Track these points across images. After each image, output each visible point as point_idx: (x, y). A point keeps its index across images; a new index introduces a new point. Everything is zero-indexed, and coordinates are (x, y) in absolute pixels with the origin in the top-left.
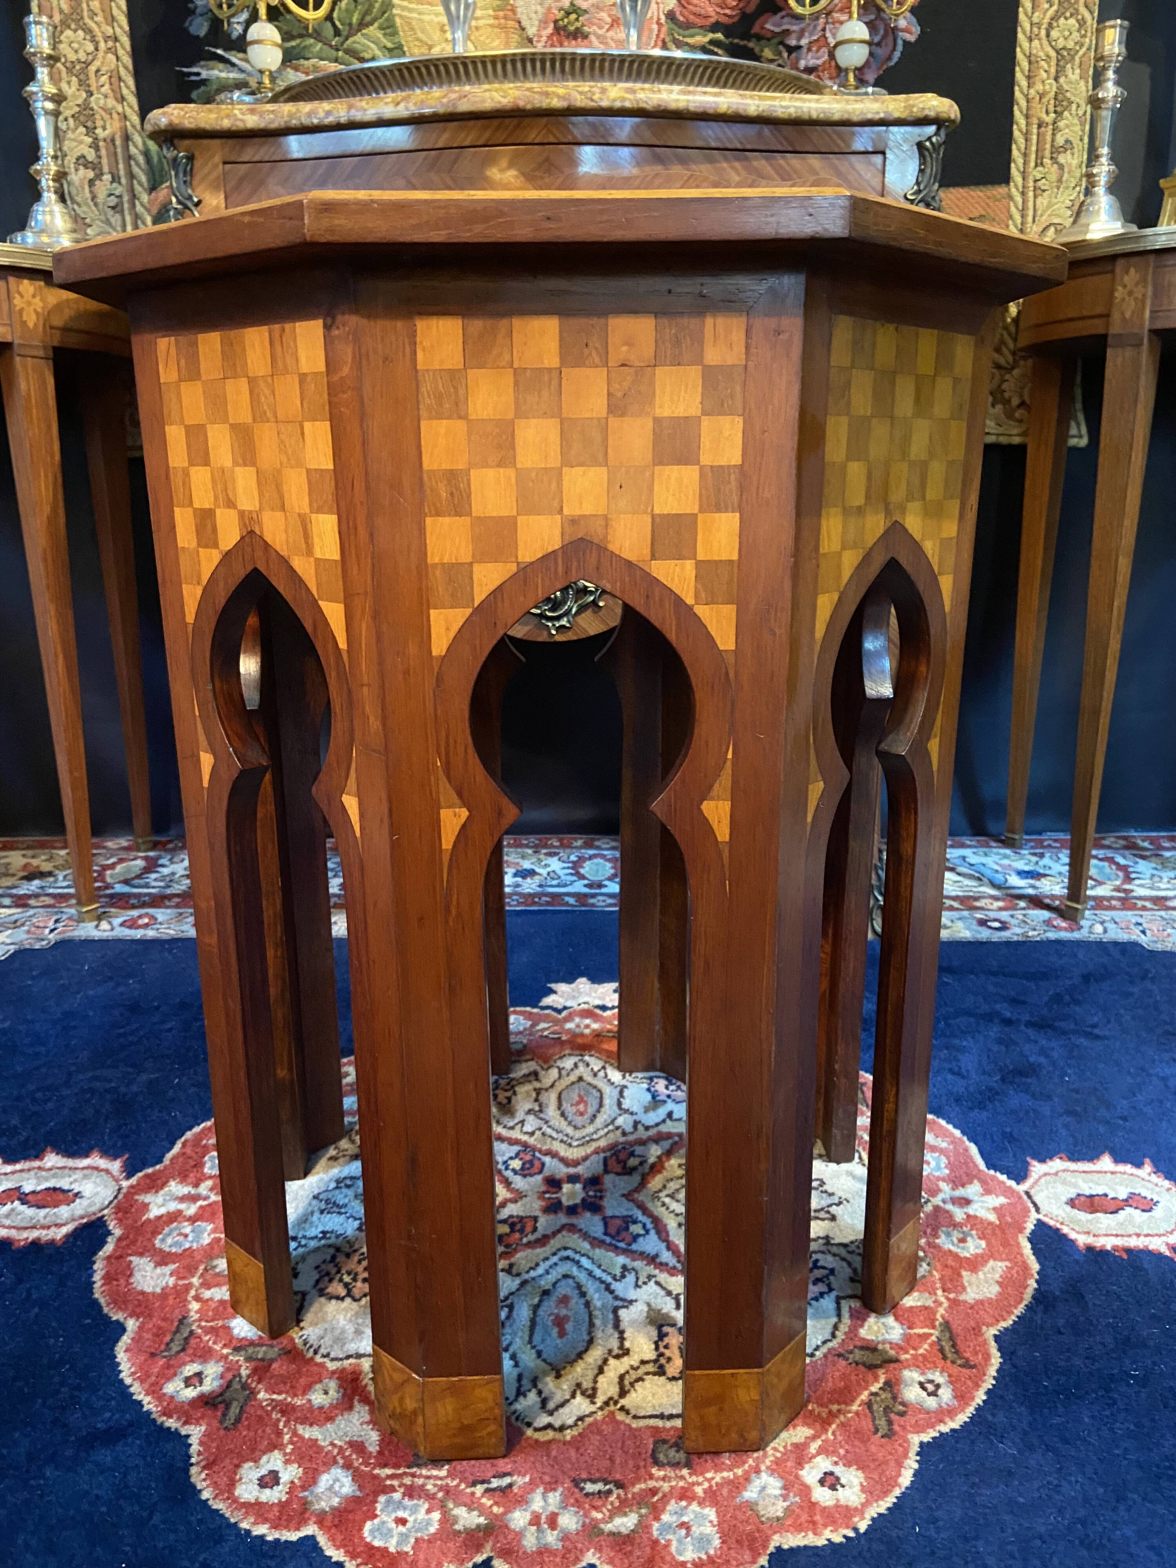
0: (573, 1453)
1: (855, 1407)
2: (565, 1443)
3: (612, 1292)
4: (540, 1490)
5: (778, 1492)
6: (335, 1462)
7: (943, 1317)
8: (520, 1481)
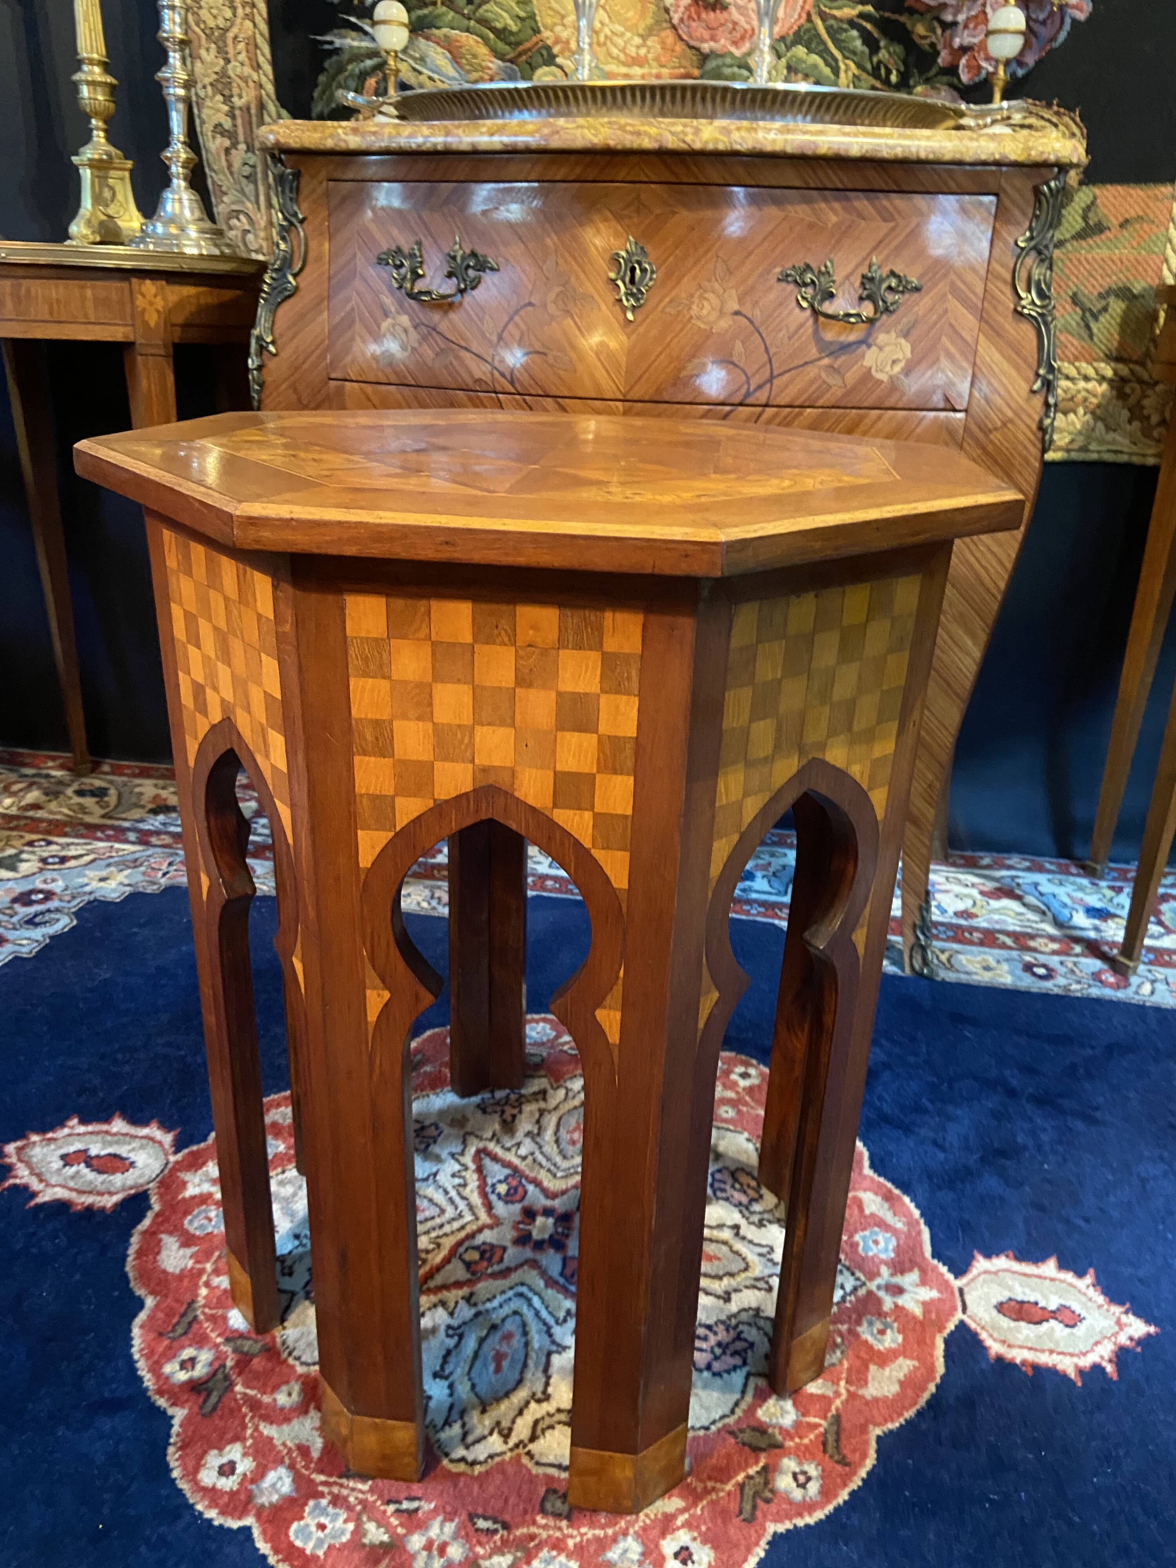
0: (476, 1489)
1: (729, 1487)
2: (472, 1477)
3: (551, 1336)
4: (440, 1518)
5: (636, 1557)
6: (282, 1462)
7: (837, 1409)
8: (427, 1506)
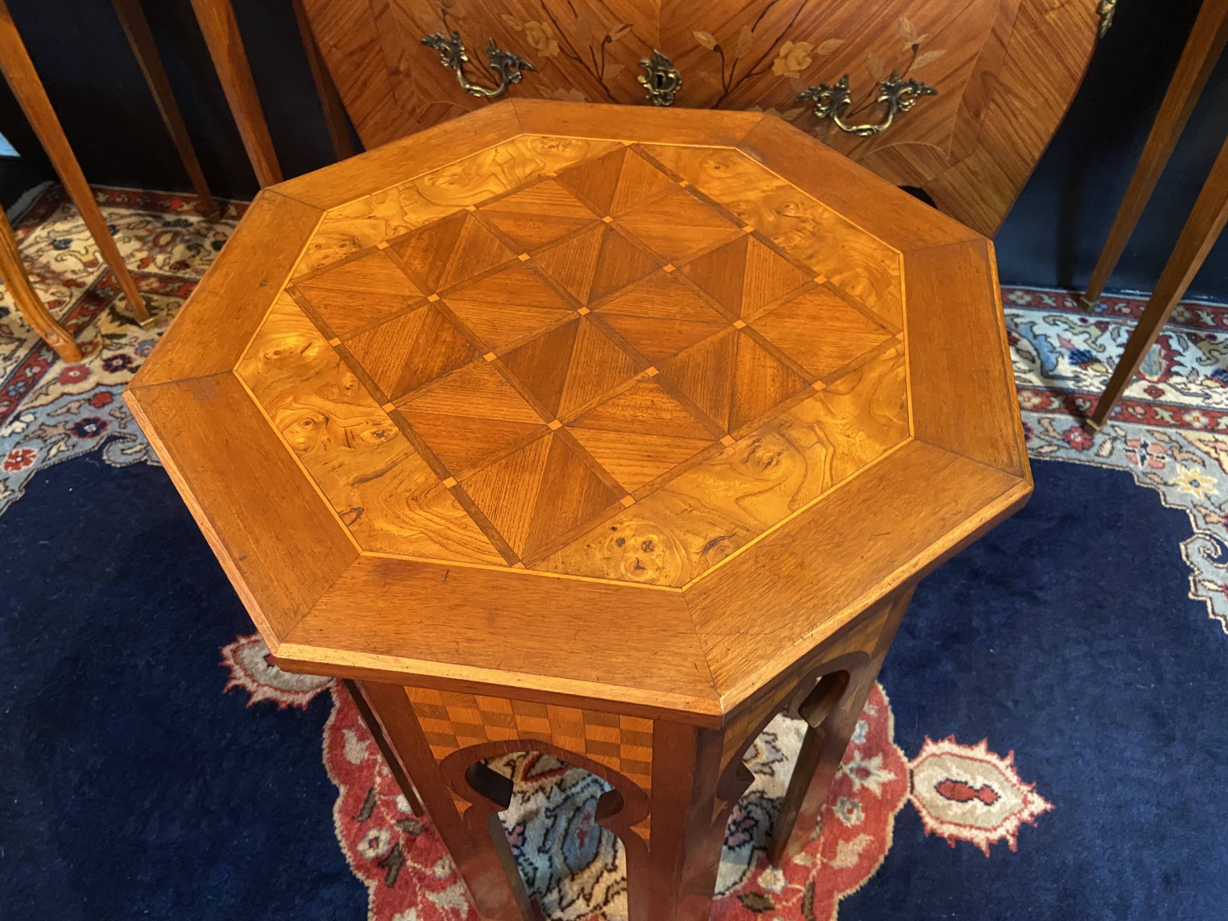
7: (814, 878)
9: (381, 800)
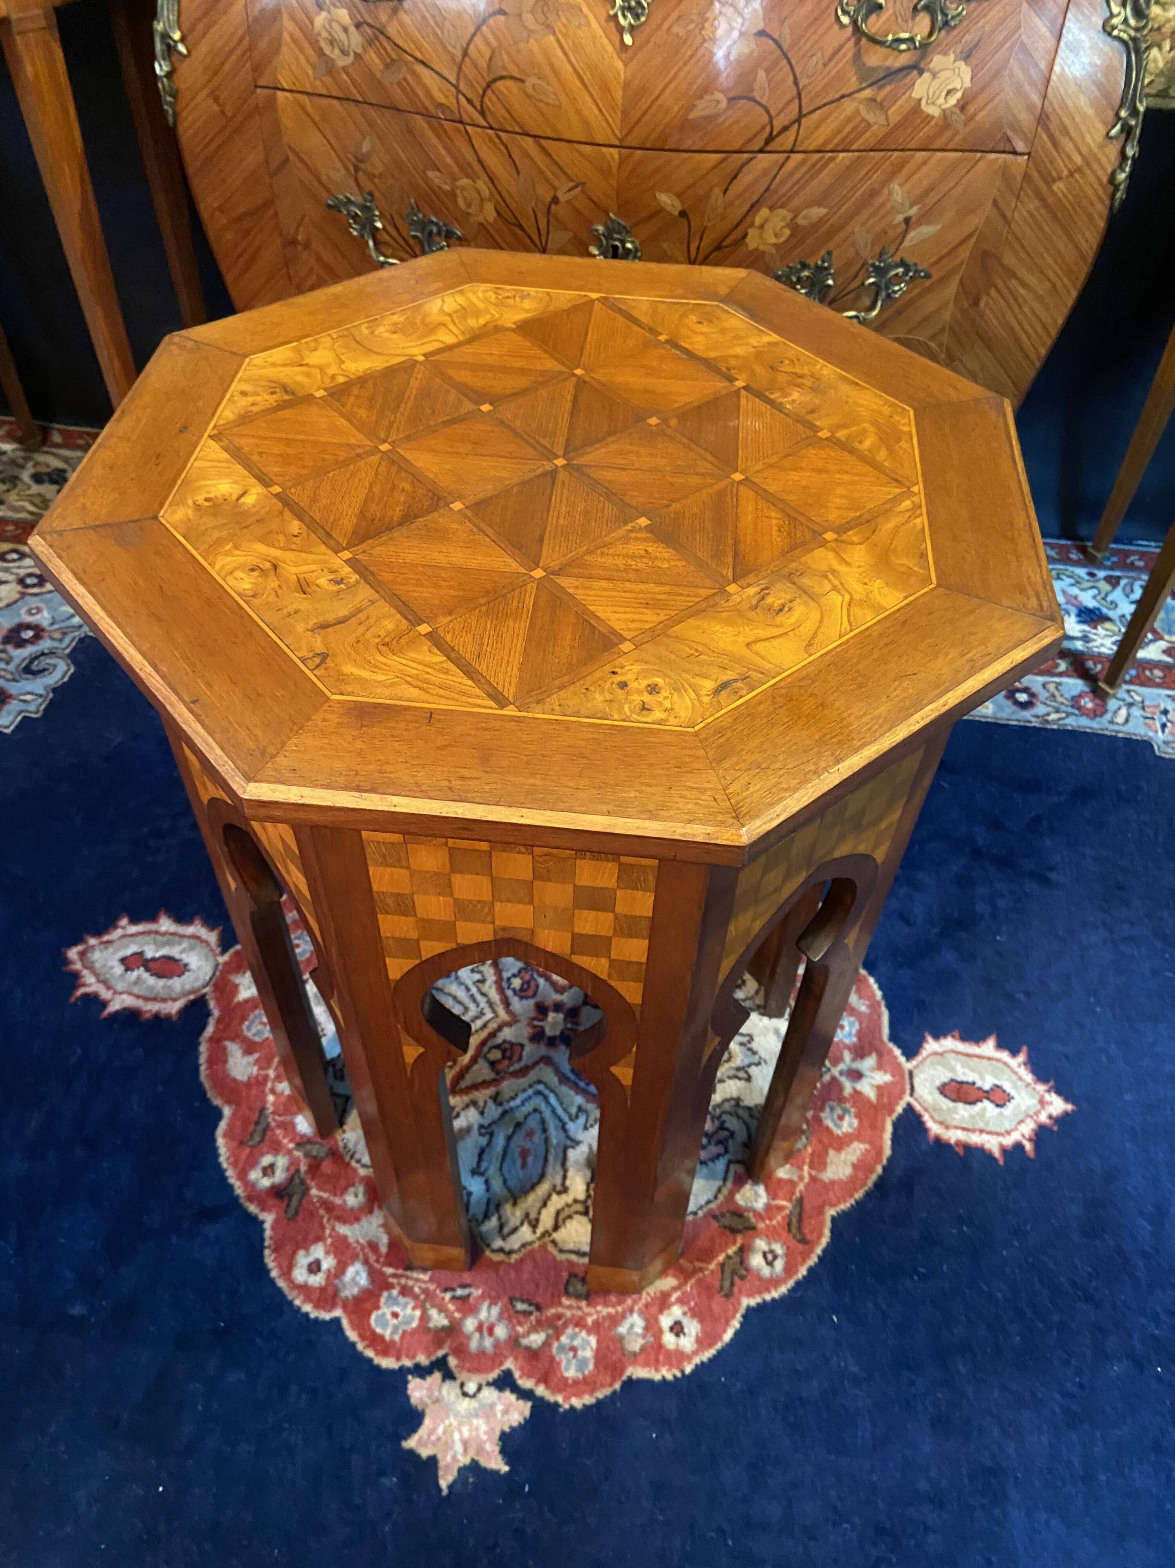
0: (513, 1274)
1: (713, 1266)
2: (510, 1265)
3: (566, 1131)
4: (487, 1303)
5: (641, 1331)
6: (357, 1258)
7: (801, 1193)
8: (477, 1292)
9: (274, 1120)
